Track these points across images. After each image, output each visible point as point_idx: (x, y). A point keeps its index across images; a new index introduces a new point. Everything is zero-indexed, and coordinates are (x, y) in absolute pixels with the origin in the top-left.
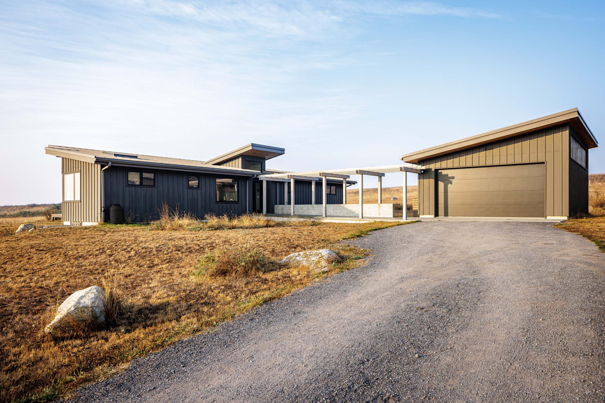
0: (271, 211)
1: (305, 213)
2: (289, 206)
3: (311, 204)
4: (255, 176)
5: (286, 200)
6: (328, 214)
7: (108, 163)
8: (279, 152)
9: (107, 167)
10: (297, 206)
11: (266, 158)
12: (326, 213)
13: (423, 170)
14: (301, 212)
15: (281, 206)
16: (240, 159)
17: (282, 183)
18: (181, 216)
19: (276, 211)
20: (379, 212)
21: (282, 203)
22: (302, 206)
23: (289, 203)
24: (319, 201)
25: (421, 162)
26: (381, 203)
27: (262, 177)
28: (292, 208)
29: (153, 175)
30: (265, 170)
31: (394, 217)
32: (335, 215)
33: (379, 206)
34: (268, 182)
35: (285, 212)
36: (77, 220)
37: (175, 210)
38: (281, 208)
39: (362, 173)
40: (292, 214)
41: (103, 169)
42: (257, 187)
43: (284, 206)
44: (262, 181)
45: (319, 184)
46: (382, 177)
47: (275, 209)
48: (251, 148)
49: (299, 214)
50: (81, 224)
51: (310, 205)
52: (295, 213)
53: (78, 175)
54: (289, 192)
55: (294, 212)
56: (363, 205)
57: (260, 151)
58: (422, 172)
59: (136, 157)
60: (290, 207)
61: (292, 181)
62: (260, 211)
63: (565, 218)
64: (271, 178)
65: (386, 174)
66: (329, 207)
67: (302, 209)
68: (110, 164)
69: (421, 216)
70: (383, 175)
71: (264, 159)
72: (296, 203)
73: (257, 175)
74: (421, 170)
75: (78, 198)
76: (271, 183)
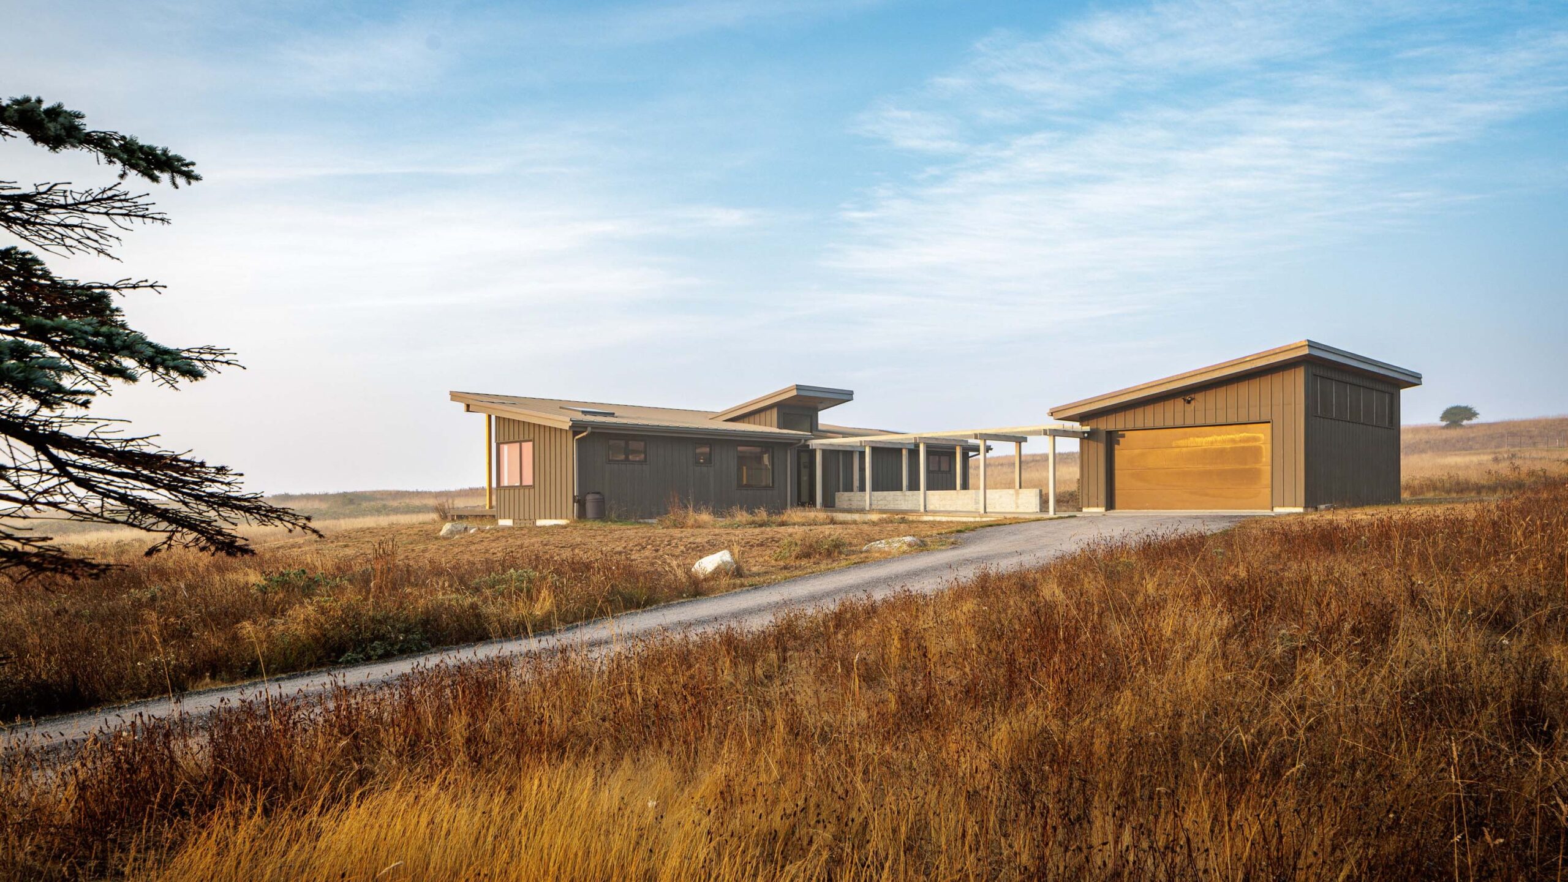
0: (829, 504)
1: (891, 507)
2: (862, 493)
3: (901, 490)
4: (803, 441)
5: (856, 483)
6: (930, 507)
7: (586, 428)
8: (843, 397)
9: (585, 434)
10: (876, 493)
11: (820, 408)
12: (925, 506)
13: (1087, 432)
14: (882, 505)
15: (847, 494)
16: (775, 411)
17: (847, 454)
18: (697, 510)
19: (837, 503)
20: (1017, 503)
21: (849, 488)
22: (885, 493)
23: (862, 489)
24: (914, 486)
25: (1082, 418)
26: (1020, 487)
27: (815, 443)
28: (868, 497)
29: (642, 444)
30: (817, 430)
31: (1041, 511)
32: (942, 509)
33: (1017, 494)
34: (824, 452)
35: (855, 505)
36: (527, 516)
37: (688, 500)
38: (847, 499)
39: (985, 437)
40: (867, 508)
41: (577, 437)
42: (805, 458)
43: (852, 493)
44: (814, 451)
45: (914, 453)
46: (1023, 444)
47: (837, 500)
48: (794, 393)
49: (879, 507)
50: (534, 523)
51: (898, 493)
52: (873, 507)
53: (528, 447)
54: (862, 469)
55: (871, 505)
56: (987, 491)
57: (810, 397)
58: (1086, 435)
59: (612, 415)
60: (865, 496)
61: (868, 451)
62: (812, 502)
63: (1300, 510)
64: (831, 445)
65: (1029, 438)
66: (933, 495)
67: (885, 498)
68: (589, 429)
69: (1084, 510)
70: (1025, 440)
71: (816, 410)
72: (875, 488)
73: (806, 440)
74: (1084, 433)
75: (528, 480)
76: (830, 454)
